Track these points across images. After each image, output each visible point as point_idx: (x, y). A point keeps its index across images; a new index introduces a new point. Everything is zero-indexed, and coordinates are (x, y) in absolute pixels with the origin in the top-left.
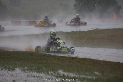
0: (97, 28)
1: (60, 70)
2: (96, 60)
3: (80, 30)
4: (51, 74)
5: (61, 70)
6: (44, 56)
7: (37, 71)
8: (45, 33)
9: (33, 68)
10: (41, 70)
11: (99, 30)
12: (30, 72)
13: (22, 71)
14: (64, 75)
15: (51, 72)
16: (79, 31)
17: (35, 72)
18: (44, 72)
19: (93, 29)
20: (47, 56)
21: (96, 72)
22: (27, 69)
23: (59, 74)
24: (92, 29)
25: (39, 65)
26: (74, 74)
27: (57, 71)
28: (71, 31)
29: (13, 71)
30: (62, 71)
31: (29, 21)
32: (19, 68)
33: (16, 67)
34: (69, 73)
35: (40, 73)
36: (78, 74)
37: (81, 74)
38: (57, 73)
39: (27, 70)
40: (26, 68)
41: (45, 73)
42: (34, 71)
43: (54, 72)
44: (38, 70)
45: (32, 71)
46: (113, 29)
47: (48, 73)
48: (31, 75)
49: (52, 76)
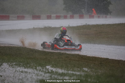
0: (86, 24)
1: (48, 65)
2: (85, 56)
3: (69, 25)
4: (39, 70)
5: (50, 65)
6: (32, 51)
8: (34, 28)
9: (21, 64)
10: (29, 65)
11: (89, 25)
12: (18, 67)
13: (9, 66)
14: (52, 70)
15: (39, 67)
16: (68, 26)
17: (23, 67)
19: (83, 25)
20: (35, 52)
21: (85, 68)
23: (47, 70)
24: (81, 25)
25: (27, 60)
26: (62, 70)
27: (46, 66)
28: (60, 26)
30: (51, 67)
31: (17, 16)
32: (7, 64)
33: (4, 62)
34: (58, 69)
35: (28, 68)
36: (66, 70)
39: (14, 66)
40: (14, 64)
41: (33, 69)
43: (42, 68)
44: (26, 65)
45: (20, 66)
46: (103, 25)
47: (36, 69)
48: (19, 70)
49: (40, 71)
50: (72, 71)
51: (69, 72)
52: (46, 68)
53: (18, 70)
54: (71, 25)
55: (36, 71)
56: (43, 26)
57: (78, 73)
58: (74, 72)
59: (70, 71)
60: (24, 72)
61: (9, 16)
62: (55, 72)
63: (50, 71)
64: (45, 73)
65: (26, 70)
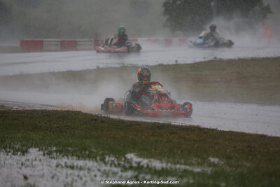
0: (215, 58)
1: (131, 152)
3: (176, 61)
4: (110, 162)
5: (134, 152)
6: (95, 120)
7: (79, 154)
8: (98, 67)
9: (70, 149)
10: (87, 152)
11: (221, 60)
12: (63, 157)
13: (44, 155)
14: (139, 163)
15: (110, 156)
16: (174, 63)
17: (75, 158)
18: (93, 157)
19: (207, 60)
20: (102, 122)
21: (213, 157)
22: (56, 151)
23: (128, 162)
24: (204, 60)
25: (84, 140)
26: (162, 163)
27: (125, 154)
28: (157, 64)
29: (24, 155)
30: (137, 155)
31: (61, 41)
32: (38, 149)
33: (32, 147)
34: (152, 160)
35: (85, 160)
36: (171, 163)
37: (178, 163)
38: (123, 159)
39: (54, 154)
40: (55, 149)
41: (97, 161)
42: (73, 155)
43: (117, 158)
44: (81, 153)
45: (67, 156)
47: (103, 160)
48: (66, 163)
49: (113, 165)
50: (184, 164)
51: (178, 166)
52: (126, 158)
53: (63, 164)
54: (181, 61)
55: (103, 165)
56: (118, 64)
57: (197, 170)
58: (187, 167)
59: (181, 164)
60: (77, 167)
61: (42, 41)
62: (145, 166)
63: (134, 165)
64: (125, 169)
65: (81, 163)
